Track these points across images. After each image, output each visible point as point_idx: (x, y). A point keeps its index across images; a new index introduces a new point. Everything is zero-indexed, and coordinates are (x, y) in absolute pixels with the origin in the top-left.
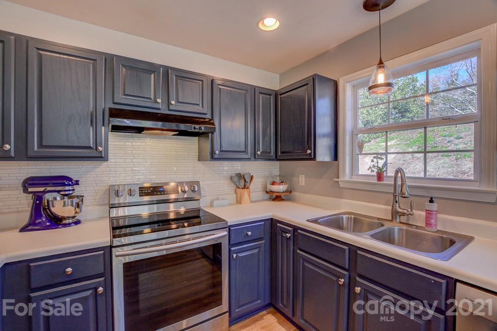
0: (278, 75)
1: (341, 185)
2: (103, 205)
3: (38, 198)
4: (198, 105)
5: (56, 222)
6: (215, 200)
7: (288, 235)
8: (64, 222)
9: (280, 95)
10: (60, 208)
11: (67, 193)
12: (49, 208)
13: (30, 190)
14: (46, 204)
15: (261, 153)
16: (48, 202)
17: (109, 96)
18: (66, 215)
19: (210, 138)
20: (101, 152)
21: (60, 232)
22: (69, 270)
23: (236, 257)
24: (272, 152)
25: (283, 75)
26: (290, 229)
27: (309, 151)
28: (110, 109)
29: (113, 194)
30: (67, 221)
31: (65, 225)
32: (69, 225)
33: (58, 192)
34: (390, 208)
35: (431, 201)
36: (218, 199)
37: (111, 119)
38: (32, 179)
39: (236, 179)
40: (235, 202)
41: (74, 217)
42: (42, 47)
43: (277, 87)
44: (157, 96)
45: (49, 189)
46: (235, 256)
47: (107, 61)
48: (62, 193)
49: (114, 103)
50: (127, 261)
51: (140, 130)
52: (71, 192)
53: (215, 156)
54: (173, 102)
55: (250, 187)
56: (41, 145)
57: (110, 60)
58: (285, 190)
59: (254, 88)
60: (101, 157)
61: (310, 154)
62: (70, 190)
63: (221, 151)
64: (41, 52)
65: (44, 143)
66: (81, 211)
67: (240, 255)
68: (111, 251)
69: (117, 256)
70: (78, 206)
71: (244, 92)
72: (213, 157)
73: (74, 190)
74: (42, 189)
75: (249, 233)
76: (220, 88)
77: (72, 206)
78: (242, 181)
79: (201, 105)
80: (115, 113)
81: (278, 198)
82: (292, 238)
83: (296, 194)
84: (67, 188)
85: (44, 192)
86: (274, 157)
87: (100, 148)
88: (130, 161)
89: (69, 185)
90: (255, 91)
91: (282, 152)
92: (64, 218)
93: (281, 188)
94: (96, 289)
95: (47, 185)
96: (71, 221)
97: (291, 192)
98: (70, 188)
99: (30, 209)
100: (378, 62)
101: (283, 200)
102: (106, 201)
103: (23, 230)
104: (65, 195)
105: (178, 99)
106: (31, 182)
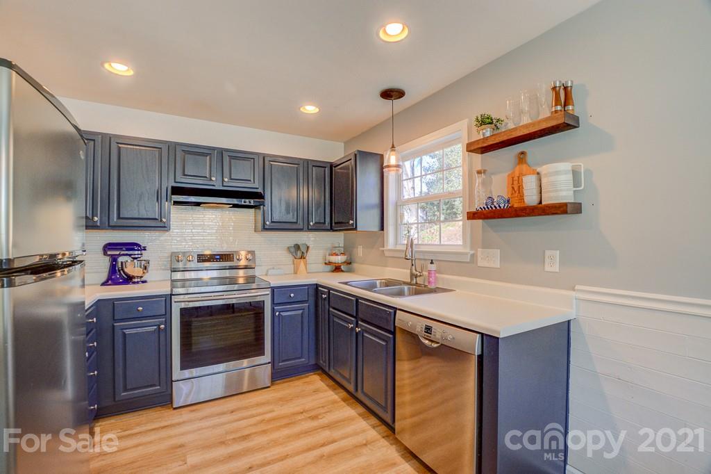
0: (343, 144)
1: (387, 254)
2: (166, 270)
3: (114, 259)
4: (250, 181)
5: (129, 280)
6: (271, 269)
7: (324, 296)
8: (134, 280)
9: (335, 167)
10: (132, 269)
11: (136, 256)
12: (123, 270)
13: (109, 253)
14: (120, 266)
15: (314, 225)
16: (122, 263)
17: (172, 177)
18: (136, 275)
19: (262, 209)
20: (164, 223)
21: (130, 286)
22: (140, 308)
23: (279, 314)
24: (327, 223)
25: (347, 143)
26: (326, 290)
27: (351, 222)
28: (173, 187)
29: (174, 258)
30: (136, 280)
31: (134, 283)
32: (138, 282)
33: (130, 255)
34: (409, 271)
35: (432, 263)
36: (273, 268)
37: (173, 196)
38: (110, 244)
39: (293, 250)
40: (293, 272)
41: (141, 277)
42: (121, 141)
43: (333, 159)
44: (212, 175)
45: (122, 252)
46: (277, 314)
47: (170, 148)
48: (133, 256)
49: (175, 182)
50: (183, 307)
51: (198, 204)
52: (139, 256)
53: (266, 227)
54: (226, 180)
55: (307, 258)
56: (119, 217)
57: (173, 147)
58: (343, 261)
59: (308, 161)
60: (164, 227)
61: (352, 224)
62: (138, 254)
63: (272, 222)
64: (120, 145)
65: (121, 216)
66: (147, 272)
67: (283, 314)
68: (171, 298)
69: (175, 302)
70: (145, 268)
71: (296, 166)
72: (265, 229)
73: (141, 254)
74: (118, 253)
75: (292, 295)
76: (271, 165)
77: (141, 267)
78: (299, 252)
79: (252, 180)
80: (176, 191)
81: (337, 269)
82: (327, 299)
83: (355, 265)
84: (136, 252)
85: (120, 255)
86: (329, 228)
87: (164, 220)
88: (190, 231)
89: (139, 250)
90: (308, 164)
91: (335, 223)
92: (134, 277)
93: (339, 259)
94: (159, 326)
95: (121, 249)
96: (139, 280)
97: (350, 263)
98: (139, 252)
99: (108, 270)
100: (391, 146)
101: (342, 271)
102: (169, 266)
103: (104, 284)
104: (135, 258)
105: (231, 176)
106: (109, 247)
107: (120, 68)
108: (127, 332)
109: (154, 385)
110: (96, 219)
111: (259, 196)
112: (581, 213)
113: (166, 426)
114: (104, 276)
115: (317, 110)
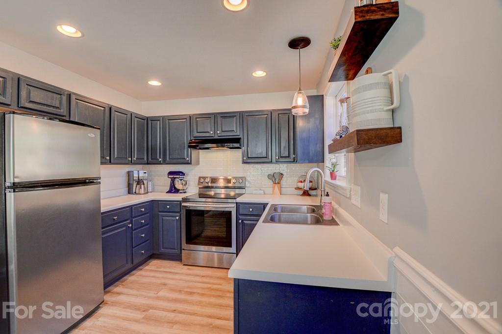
3: (173, 180)
4: (233, 131)
5: (177, 191)
10: (178, 185)
13: (170, 176)
17: (192, 134)
18: (180, 189)
21: (178, 194)
23: (242, 222)
24: (290, 157)
30: (181, 191)
31: (180, 193)
32: (182, 193)
33: (179, 178)
40: (272, 193)
41: (183, 190)
47: (191, 118)
49: (194, 137)
51: (208, 148)
53: (244, 161)
54: (219, 132)
56: (169, 158)
60: (189, 163)
63: (249, 157)
64: (170, 121)
66: (186, 187)
70: (185, 185)
71: (266, 116)
73: (184, 178)
74: (174, 177)
75: (251, 210)
77: (183, 185)
79: (235, 130)
81: (305, 193)
84: (181, 177)
86: (293, 160)
87: (187, 159)
89: (182, 175)
95: (176, 175)
99: (170, 185)
103: (167, 192)
104: (181, 180)
105: (222, 129)
106: (171, 173)
107: (155, 83)
108: (164, 218)
109: (174, 249)
110: (160, 159)
111: (237, 140)
112: (401, 141)
113: (171, 272)
114: (168, 189)
115: (265, 74)
